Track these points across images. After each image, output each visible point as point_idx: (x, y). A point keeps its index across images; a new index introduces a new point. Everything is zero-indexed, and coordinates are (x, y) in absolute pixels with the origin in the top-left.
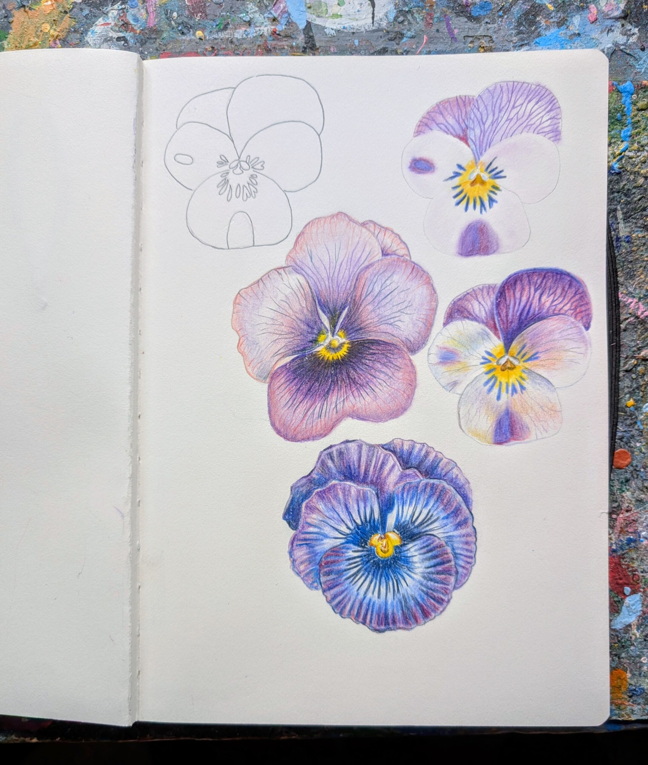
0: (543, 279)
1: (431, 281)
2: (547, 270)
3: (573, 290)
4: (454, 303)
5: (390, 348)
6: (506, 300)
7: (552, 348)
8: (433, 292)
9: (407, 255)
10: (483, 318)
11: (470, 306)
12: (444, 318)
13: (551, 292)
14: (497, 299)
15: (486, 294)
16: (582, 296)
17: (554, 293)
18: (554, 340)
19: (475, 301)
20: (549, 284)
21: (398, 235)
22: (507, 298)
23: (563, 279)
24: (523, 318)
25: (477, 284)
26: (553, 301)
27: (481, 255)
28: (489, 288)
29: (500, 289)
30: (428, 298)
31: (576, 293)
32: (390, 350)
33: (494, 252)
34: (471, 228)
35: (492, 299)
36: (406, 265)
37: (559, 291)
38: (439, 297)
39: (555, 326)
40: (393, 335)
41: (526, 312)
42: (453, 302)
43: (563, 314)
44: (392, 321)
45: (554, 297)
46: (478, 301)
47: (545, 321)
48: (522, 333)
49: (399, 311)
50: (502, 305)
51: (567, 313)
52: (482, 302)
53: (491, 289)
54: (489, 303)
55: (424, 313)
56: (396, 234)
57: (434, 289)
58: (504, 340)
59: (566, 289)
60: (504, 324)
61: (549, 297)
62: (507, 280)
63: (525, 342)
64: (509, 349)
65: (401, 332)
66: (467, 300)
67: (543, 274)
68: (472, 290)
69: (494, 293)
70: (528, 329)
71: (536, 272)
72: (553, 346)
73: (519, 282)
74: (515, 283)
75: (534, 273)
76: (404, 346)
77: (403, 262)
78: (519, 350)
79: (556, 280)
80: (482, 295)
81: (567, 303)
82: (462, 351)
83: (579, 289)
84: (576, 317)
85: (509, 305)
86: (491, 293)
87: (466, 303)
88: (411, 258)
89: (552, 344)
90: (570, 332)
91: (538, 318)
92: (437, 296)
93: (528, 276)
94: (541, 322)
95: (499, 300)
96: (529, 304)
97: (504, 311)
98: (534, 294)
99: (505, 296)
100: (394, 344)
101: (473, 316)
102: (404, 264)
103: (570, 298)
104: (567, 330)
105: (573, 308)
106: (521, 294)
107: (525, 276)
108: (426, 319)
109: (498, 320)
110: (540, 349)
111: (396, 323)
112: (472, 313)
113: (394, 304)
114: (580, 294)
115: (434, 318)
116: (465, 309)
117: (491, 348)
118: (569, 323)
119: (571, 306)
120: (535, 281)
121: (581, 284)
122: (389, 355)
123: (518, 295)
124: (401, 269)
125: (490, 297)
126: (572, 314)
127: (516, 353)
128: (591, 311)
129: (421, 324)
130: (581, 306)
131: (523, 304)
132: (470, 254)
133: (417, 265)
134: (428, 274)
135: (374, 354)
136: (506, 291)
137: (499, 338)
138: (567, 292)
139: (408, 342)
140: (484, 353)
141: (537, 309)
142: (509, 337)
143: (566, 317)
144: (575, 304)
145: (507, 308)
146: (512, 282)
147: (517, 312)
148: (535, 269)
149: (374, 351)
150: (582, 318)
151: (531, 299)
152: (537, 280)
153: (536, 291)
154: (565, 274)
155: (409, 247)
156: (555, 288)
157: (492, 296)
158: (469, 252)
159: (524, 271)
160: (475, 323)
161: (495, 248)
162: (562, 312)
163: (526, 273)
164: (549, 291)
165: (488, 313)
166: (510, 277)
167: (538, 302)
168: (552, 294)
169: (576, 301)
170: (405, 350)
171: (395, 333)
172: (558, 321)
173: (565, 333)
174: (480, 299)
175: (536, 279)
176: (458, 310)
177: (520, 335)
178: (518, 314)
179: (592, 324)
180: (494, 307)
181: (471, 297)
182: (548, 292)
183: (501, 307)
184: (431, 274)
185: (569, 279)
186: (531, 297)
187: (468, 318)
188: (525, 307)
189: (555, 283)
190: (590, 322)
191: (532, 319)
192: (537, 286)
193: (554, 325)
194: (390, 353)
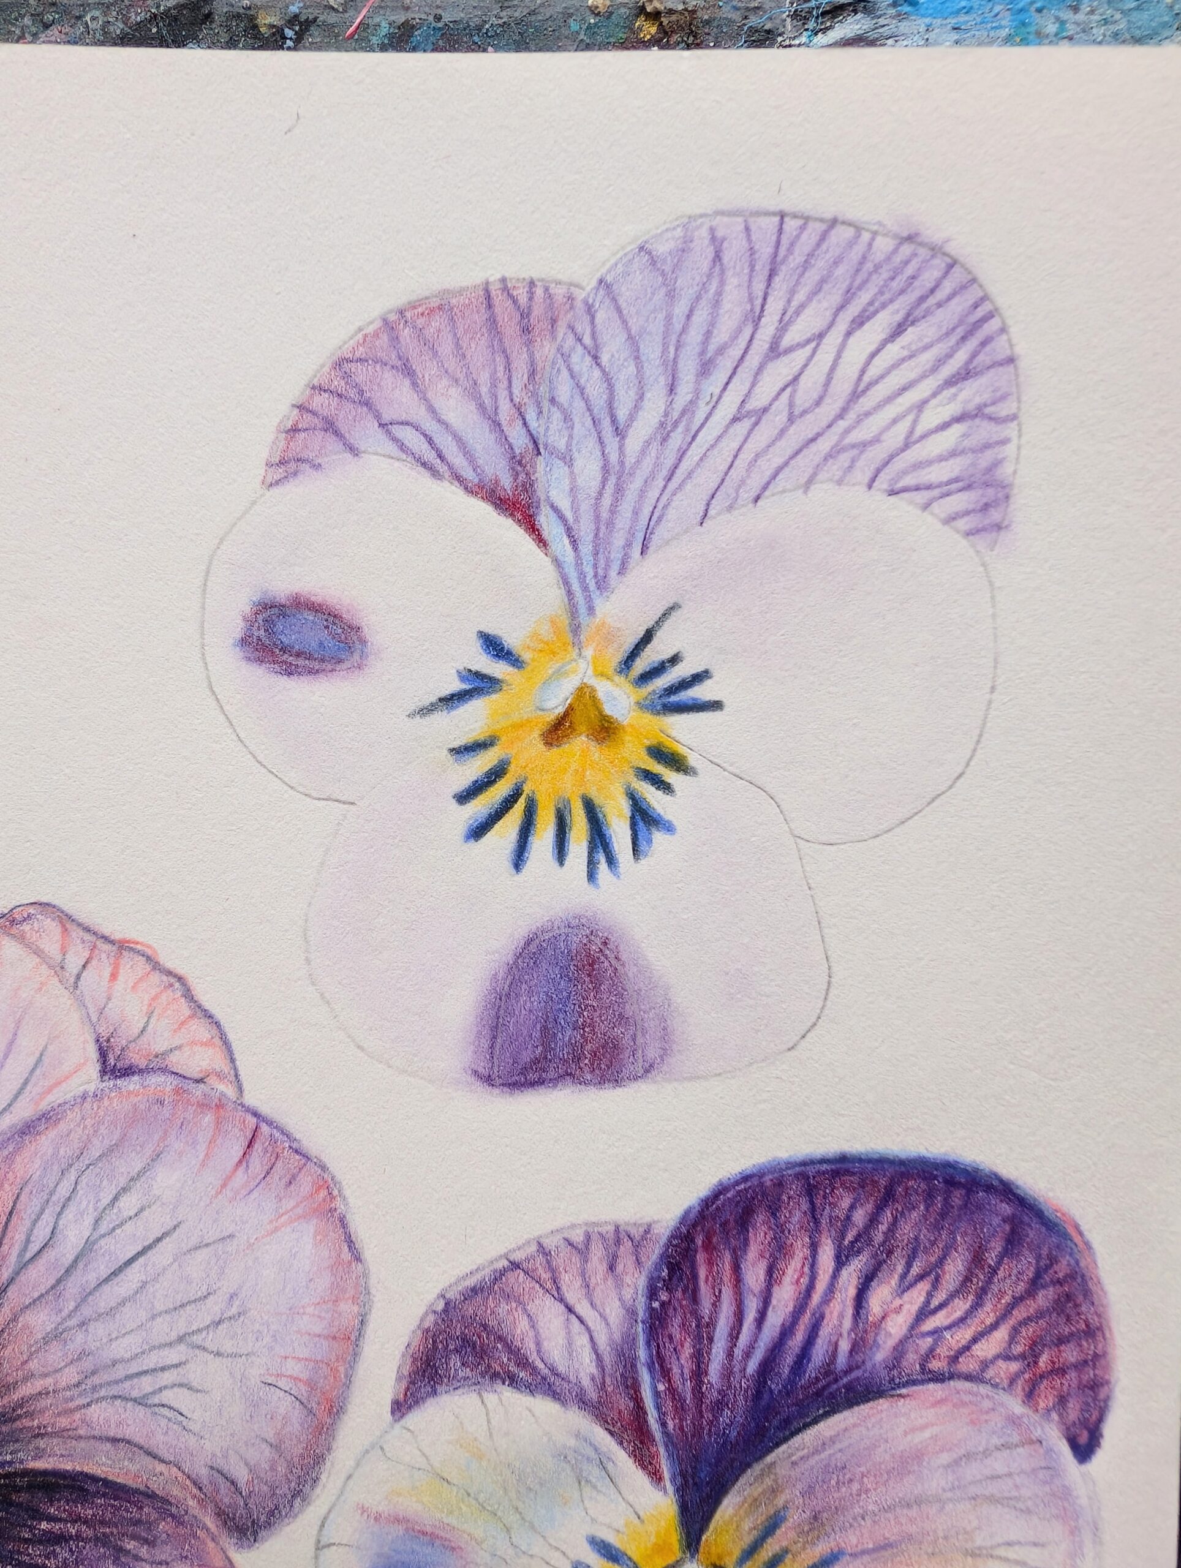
0: (879, 1209)
1: (338, 1203)
2: (902, 1162)
3: (1026, 1264)
4: (446, 1310)
5: (135, 1514)
6: (695, 1299)
7: (910, 1538)
8: (346, 1255)
9: (220, 1075)
10: (586, 1382)
11: (523, 1324)
12: (399, 1379)
13: (915, 1270)
14: (652, 1294)
15: (602, 1268)
16: (1069, 1297)
17: (933, 1274)
18: (919, 1502)
19: (549, 1301)
20: (906, 1230)
21: (180, 979)
22: (704, 1290)
23: (980, 1207)
24: (775, 1385)
25: (560, 1222)
26: (924, 1313)
27: (586, 1083)
28: (618, 1242)
29: (669, 1244)
30: (324, 1282)
31: (1038, 1275)
32: (137, 1522)
33: (647, 1071)
34: (541, 949)
35: (628, 1293)
36: (218, 1123)
37: (955, 1268)
38: (373, 1281)
39: (927, 1434)
40: (149, 1453)
41: (789, 1359)
42: (440, 1306)
43: (968, 1377)
44: (146, 1385)
45: (929, 1296)
46: (561, 1300)
47: (882, 1404)
48: (769, 1459)
49: (181, 1339)
50: (677, 1321)
51: (990, 1373)
52: (583, 1308)
53: (627, 1246)
54: (615, 1312)
55: (303, 1353)
56: (169, 973)
57: (350, 1242)
58: (682, 1491)
59: (991, 1258)
60: (680, 1408)
61: (905, 1286)
62: (707, 1203)
63: (780, 1501)
64: (702, 1530)
65: (192, 1441)
66: (508, 1297)
67: (883, 1182)
68: (534, 1248)
69: (638, 1262)
70: (797, 1440)
71: (847, 1172)
72: (913, 1529)
73: (760, 1218)
74: (744, 1221)
75: (836, 1174)
76: (201, 1502)
77: (203, 1106)
78: (748, 1540)
79: (943, 1215)
80: (583, 1274)
81: (994, 1326)
82: (479, 1533)
83: (1053, 1260)
84: (1030, 1396)
85: (712, 1324)
86: (626, 1262)
87: (503, 1309)
88: (240, 1089)
89: (912, 1520)
90: (998, 1464)
91: (849, 1387)
92: (366, 1275)
93: (810, 1191)
94: (864, 1409)
95: (664, 1296)
96: (806, 1319)
97: (687, 1351)
98: (835, 1276)
99: (695, 1277)
100: (152, 1496)
101: (534, 1370)
102: (208, 1119)
103: (1007, 1299)
104: (986, 1453)
105: (1018, 1349)
106: (770, 1271)
107: (794, 1188)
108: (311, 1385)
109: (657, 1394)
110: (851, 1540)
111: (167, 1397)
112: (533, 1357)
113: (160, 1307)
114: (1059, 1282)
115: (349, 1378)
116: (500, 1338)
117: (620, 1523)
118: (997, 1420)
119: (1012, 1339)
120: (840, 1213)
121: (1065, 1236)
122: (130, 1545)
123: (754, 1275)
124: (195, 1144)
125: (619, 1284)
126: (1012, 1381)
127: (737, 1553)
128: (1107, 1368)
129: (284, 1405)
130: (1061, 1341)
131: (775, 1319)
132: (531, 1076)
133: (270, 1123)
134: (324, 1168)
135: (61, 1539)
136: (701, 1257)
137: (656, 1477)
138: (994, 1271)
139: (224, 1487)
140: (587, 1547)
141: (844, 1346)
142: (704, 1474)
143: (983, 1389)
144: (1028, 1332)
145: (698, 1338)
146: (729, 1215)
147: (748, 1355)
148: (843, 1158)
149: (57, 1527)
150: (1062, 1400)
151: (816, 1298)
152: (852, 1207)
153: (841, 1261)
154: (989, 1188)
155: (231, 1037)
156: (937, 1252)
157: (628, 1280)
158: (524, 1071)
159: (790, 1165)
160: (544, 1406)
161: (652, 1053)
162: (967, 1364)
163: (797, 1176)
164: (909, 1265)
165: (607, 1360)
166: (720, 1191)
167: (850, 1312)
168: (921, 1277)
169: (1040, 1315)
170: (210, 1521)
171: (160, 1442)
172: (944, 1409)
173: (972, 1471)
174: (573, 1293)
175: (846, 1203)
176: (465, 1340)
177: (757, 1468)
178: (752, 1366)
179: (1113, 1430)
180: (640, 1327)
181: (529, 1284)
182: (900, 1269)
183: (675, 1329)
184: (338, 1168)
185: (1006, 1209)
186: (821, 1286)
187: (512, 1380)
188: (786, 1332)
189: (937, 1227)
190: (1100, 1420)
191: (818, 1394)
192: (850, 1237)
193: (923, 1428)
194: (134, 1537)
